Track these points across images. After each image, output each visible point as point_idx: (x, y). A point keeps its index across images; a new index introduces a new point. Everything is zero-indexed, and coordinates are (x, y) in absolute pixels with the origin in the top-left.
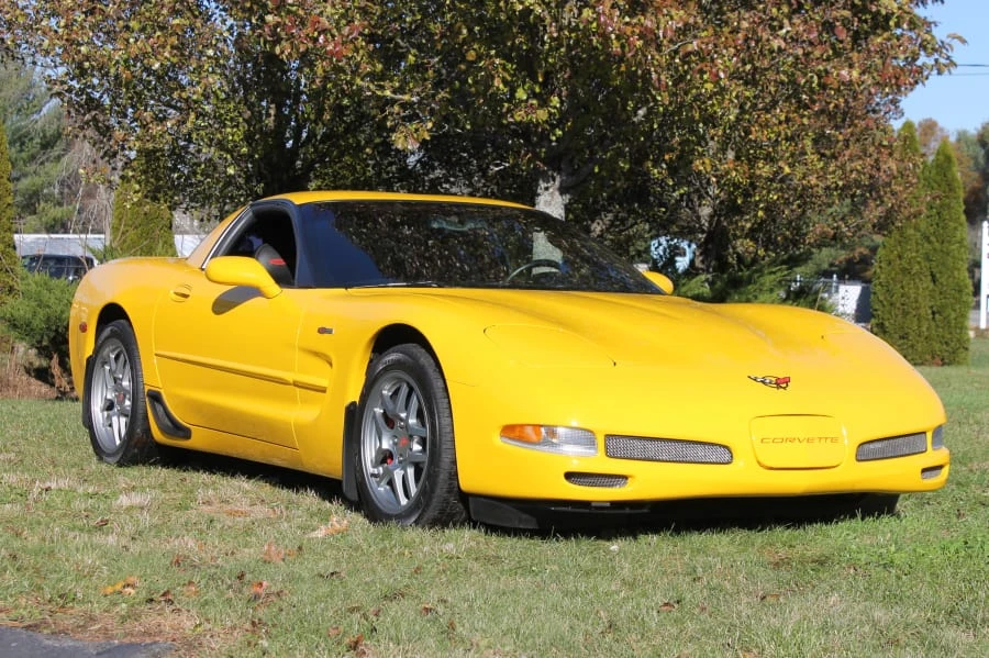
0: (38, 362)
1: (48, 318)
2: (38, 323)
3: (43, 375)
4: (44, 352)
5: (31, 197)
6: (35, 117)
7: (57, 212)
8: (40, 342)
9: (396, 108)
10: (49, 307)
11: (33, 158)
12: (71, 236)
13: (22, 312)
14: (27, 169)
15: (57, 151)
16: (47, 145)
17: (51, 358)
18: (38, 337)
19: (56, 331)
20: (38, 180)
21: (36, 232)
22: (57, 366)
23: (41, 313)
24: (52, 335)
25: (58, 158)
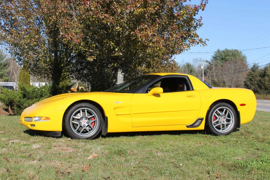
0: (6, 107)
1: (9, 99)
2: (6, 99)
3: (7, 110)
4: (7, 105)
5: (1, 75)
6: (3, 61)
7: (6, 78)
8: (7, 103)
9: (88, 53)
10: (9, 96)
11: (2, 68)
12: (9, 82)
13: (3, 97)
14: (1, 70)
15: (7, 67)
16: (4, 66)
17: (9, 107)
18: (6, 102)
19: (10, 101)
20: (3, 72)
21: (2, 82)
22: (10, 109)
23: (7, 97)
24: (9, 102)
25: (7, 68)
